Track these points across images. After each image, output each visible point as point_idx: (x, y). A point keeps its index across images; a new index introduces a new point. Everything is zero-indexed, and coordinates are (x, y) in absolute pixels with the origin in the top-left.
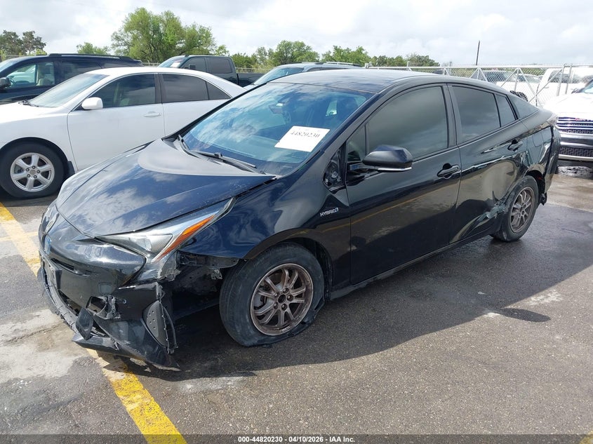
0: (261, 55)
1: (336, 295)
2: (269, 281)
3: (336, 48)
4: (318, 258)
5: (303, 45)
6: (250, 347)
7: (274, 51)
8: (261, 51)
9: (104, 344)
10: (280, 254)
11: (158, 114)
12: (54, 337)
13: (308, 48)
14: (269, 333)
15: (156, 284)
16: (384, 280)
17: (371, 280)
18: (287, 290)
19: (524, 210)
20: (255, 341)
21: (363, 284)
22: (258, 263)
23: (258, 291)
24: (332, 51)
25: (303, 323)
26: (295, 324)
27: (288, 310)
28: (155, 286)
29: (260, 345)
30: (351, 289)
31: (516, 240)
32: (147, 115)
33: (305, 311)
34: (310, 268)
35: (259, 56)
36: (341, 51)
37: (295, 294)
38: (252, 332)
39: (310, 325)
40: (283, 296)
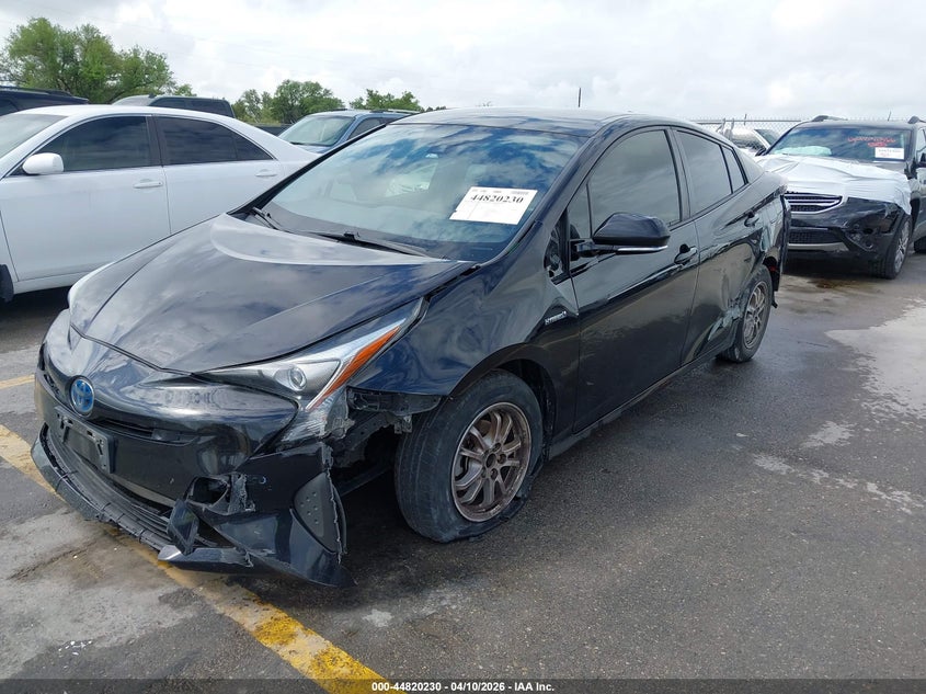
0: (250, 101)
1: (555, 451)
2: (475, 432)
3: (370, 93)
4: (537, 393)
5: (317, 87)
6: (450, 542)
7: (272, 96)
8: (250, 95)
9: (223, 560)
10: (492, 387)
11: (156, 183)
12: (97, 562)
13: (327, 92)
14: (474, 517)
15: (322, 444)
16: (610, 424)
17: (595, 425)
18: (498, 445)
19: (757, 315)
20: (455, 533)
21: (587, 432)
22: (463, 403)
23: (461, 450)
24: (365, 97)
25: (516, 498)
26: (507, 502)
27: (499, 478)
28: (320, 449)
29: (463, 538)
30: (573, 440)
31: (747, 360)
32: (139, 185)
33: (520, 479)
34: (528, 409)
35: (247, 104)
36: (379, 98)
37: (508, 452)
38: (453, 518)
39: (525, 500)
40: (492, 456)
